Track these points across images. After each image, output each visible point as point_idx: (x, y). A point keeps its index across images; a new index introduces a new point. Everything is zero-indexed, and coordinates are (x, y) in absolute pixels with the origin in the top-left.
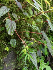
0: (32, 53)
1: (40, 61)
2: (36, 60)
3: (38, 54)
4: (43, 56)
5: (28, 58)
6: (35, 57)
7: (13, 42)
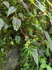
0: (34, 50)
5: (30, 54)
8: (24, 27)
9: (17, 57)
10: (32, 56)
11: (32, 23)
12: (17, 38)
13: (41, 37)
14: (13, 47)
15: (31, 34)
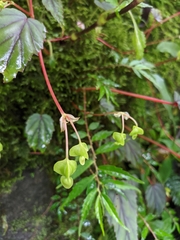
0: (119, 188)
1: (154, 233)
2: (136, 227)
3: (147, 198)
4: (171, 212)
5: (97, 209)
6: (133, 212)
7: (39, 129)
8: (75, 70)
9: (45, 209)
10: (105, 219)
11: (113, 53)
12: (36, 125)
13: (157, 125)
14: (20, 169)
15: (112, 108)
